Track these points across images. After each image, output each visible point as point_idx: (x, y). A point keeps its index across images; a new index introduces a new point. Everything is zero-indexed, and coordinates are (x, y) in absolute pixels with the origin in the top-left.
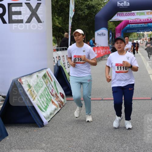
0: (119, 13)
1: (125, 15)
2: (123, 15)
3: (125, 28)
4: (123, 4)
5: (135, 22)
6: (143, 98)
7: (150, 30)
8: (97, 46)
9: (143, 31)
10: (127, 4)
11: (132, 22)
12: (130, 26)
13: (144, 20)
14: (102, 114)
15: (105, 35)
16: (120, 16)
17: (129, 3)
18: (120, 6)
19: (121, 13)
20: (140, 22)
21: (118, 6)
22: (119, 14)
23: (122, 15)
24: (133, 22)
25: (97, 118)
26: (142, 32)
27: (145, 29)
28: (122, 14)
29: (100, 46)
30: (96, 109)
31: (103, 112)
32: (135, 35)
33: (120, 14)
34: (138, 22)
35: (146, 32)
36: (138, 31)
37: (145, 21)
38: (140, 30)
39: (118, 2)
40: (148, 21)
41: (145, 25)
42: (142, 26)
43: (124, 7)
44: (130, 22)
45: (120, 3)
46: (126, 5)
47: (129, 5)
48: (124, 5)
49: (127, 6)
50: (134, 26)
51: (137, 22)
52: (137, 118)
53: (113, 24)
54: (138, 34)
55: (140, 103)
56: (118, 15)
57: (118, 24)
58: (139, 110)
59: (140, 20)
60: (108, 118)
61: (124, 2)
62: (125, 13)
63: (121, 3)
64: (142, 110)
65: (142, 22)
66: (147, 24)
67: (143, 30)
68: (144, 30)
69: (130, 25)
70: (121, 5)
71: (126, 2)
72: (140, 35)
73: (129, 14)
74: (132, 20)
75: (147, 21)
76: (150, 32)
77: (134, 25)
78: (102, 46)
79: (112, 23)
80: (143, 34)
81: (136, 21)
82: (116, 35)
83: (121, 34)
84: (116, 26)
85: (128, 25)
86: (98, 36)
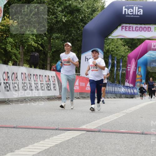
0: (124, 25)
1: (134, 29)
2: (131, 29)
4: (132, 11)
10: (138, 11)
16: (125, 30)
17: (142, 10)
18: (127, 13)
19: (128, 25)
21: (124, 13)
22: (124, 28)
23: (129, 29)
28: (129, 27)
33: (126, 27)
39: (124, 7)
43: (133, 16)
45: (126, 10)
46: (136, 14)
47: (142, 14)
48: (134, 14)
49: (138, 15)
56: (122, 28)
61: (134, 7)
62: (134, 26)
63: (128, 8)
70: (129, 12)
71: (137, 8)
73: (142, 27)
86: (85, 61)
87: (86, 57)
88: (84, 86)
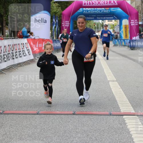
3: (76, 13)
5: (91, 5)
6: (97, 113)
7: (112, 18)
8: (33, 38)
9: (103, 20)
11: (86, 5)
12: (83, 11)
13: (104, 3)
14: (36, 133)
15: (46, 22)
20: (99, 5)
24: (89, 5)
25: (28, 138)
26: (100, 21)
27: (106, 17)
29: (38, 38)
30: (28, 126)
31: (39, 130)
32: (91, 24)
34: (96, 5)
35: (107, 21)
36: (96, 19)
37: (105, 5)
38: (97, 18)
40: (110, 5)
41: (105, 10)
42: (101, 11)
44: (83, 5)
50: (89, 12)
51: (94, 5)
52: (87, 140)
53: (59, 6)
54: (95, 23)
55: (92, 119)
57: (67, 7)
58: (92, 128)
59: (99, 3)
60: (44, 139)
64: (95, 129)
65: (102, 5)
66: (108, 8)
67: (102, 18)
68: (104, 18)
69: (84, 9)
72: (98, 25)
74: (87, 2)
75: (108, 4)
76: (114, 21)
77: (89, 10)
78: (40, 38)
79: (57, 4)
80: (103, 23)
81: (93, 3)
82: (63, 23)
83: (70, 23)
84: (63, 9)
85: (81, 9)
86: (35, 22)
87: (35, 19)
88: (41, 46)
